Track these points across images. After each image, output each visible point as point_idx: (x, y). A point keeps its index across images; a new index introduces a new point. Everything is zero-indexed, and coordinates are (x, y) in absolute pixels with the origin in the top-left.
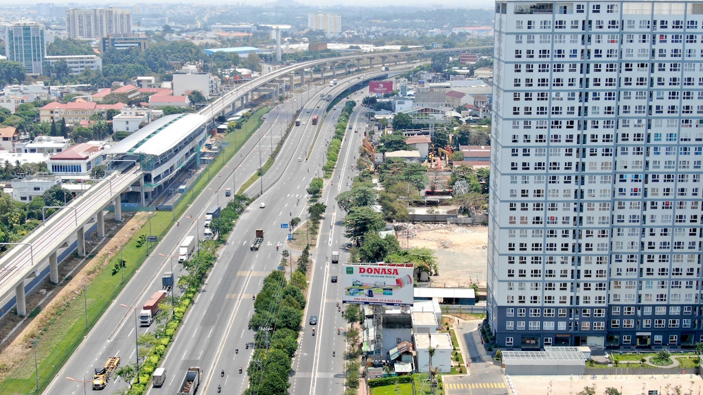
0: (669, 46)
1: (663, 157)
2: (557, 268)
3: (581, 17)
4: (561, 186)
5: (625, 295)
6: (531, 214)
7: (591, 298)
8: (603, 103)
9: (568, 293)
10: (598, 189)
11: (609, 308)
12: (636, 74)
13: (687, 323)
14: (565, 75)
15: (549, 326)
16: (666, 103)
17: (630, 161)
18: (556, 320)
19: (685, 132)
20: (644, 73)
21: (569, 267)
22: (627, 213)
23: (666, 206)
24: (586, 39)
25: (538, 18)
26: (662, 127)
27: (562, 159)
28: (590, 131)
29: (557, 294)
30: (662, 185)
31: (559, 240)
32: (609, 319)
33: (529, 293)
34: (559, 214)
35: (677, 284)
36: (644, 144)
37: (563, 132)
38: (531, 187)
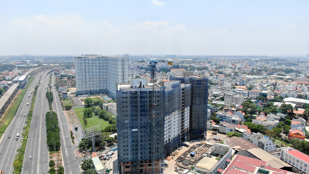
0: (94, 62)
1: (94, 73)
2: (84, 86)
3: (84, 59)
4: (84, 77)
5: (92, 89)
6: (80, 80)
7: (88, 89)
8: (87, 68)
9: (85, 89)
10: (88, 77)
11: (90, 90)
12: (91, 65)
13: (99, 92)
14: (83, 65)
15: (83, 93)
16: (94, 68)
17: (91, 74)
18: (84, 92)
19: (97, 71)
20: (92, 65)
21: (85, 86)
22: (91, 80)
23: (95, 79)
24: (85, 61)
25: (79, 59)
26: (94, 70)
27: (83, 74)
28: (86, 71)
29: (84, 89)
30: (95, 76)
31: (84, 83)
32: (90, 91)
33: (81, 89)
34: (84, 80)
35: (97, 87)
36: (93, 72)
37: (83, 71)
38: (80, 77)
